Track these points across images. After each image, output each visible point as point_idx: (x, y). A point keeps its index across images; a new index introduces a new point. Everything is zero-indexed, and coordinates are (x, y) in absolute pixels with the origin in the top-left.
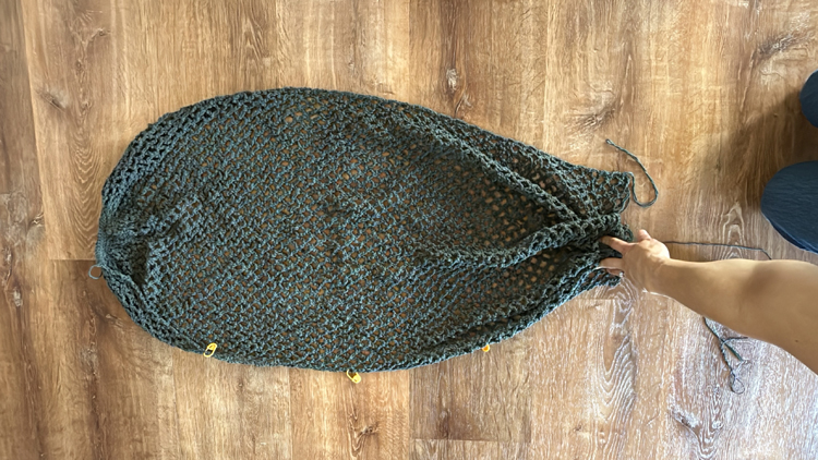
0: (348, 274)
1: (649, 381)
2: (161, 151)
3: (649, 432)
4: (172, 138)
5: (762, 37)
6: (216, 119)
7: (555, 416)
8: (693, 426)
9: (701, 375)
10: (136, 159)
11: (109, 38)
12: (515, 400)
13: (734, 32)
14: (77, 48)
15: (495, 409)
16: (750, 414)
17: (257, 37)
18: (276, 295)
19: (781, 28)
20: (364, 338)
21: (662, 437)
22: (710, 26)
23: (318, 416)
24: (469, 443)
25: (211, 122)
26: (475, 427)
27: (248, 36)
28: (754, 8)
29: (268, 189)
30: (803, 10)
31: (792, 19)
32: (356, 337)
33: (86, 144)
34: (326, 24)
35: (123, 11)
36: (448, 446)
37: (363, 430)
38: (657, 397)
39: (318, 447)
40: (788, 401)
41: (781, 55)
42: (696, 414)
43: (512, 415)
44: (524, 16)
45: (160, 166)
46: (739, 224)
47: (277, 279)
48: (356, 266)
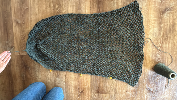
0: (82, 52)
1: (142, 81)
2: (42, 26)
3: (142, 92)
4: (44, 24)
5: (164, 8)
6: (53, 21)
7: (122, 88)
8: (151, 91)
9: (153, 80)
10: (37, 28)
11: (29, 9)
12: (113, 85)
13: (158, 7)
14: (22, 11)
15: (109, 87)
16: (164, 88)
17: (59, 9)
18: (66, 55)
19: (168, 6)
20: (85, 66)
21: (145, 93)
22: (153, 6)
23: (71, 88)
24: (103, 94)
25: (52, 21)
26: (104, 91)
27: (57, 8)
28: (162, 2)
29: (64, 35)
30: (172, 2)
31: (170, 4)
32: (83, 66)
33: (24, 31)
34: (73, 6)
35: (32, 4)
36: (99, 95)
37: (81, 91)
38: (144, 84)
39: (71, 95)
40: (172, 85)
41: (168, 12)
42: (152, 88)
43: (112, 88)
44: (114, 4)
45: (41, 30)
46: (160, 47)
47: (67, 52)
48: (84, 50)
